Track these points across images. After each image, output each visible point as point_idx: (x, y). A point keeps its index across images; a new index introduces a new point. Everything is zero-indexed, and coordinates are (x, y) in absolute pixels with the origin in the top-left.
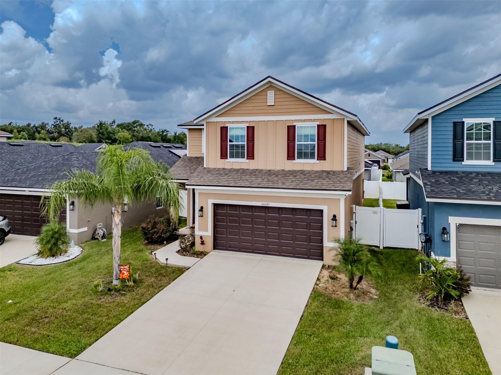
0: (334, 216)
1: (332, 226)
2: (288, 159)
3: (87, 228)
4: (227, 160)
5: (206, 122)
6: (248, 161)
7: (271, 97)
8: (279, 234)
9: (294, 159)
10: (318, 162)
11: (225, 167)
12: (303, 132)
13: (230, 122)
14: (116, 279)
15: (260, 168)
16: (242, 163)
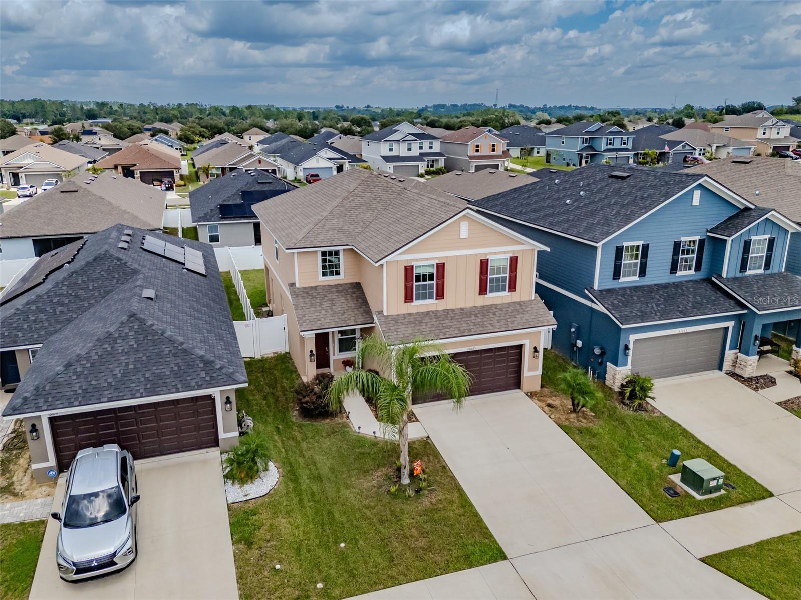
0: (535, 348)
1: (533, 358)
2: (480, 295)
4: (412, 304)
5: (387, 261)
6: (437, 301)
7: (464, 229)
9: (486, 294)
10: (509, 294)
11: (410, 312)
12: (496, 264)
13: (417, 260)
15: (450, 307)
16: (430, 304)
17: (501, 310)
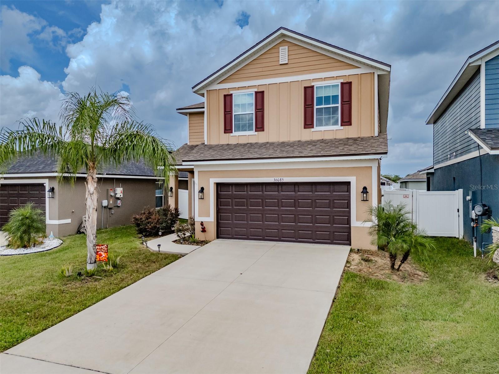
0: (365, 188)
1: (362, 200)
2: (305, 128)
3: (70, 219)
4: (231, 134)
5: (207, 90)
6: (256, 133)
7: (283, 55)
8: (295, 216)
9: (313, 127)
10: (342, 128)
11: (229, 143)
12: (323, 94)
13: (234, 89)
14: (90, 263)
15: (271, 141)
16: (249, 136)
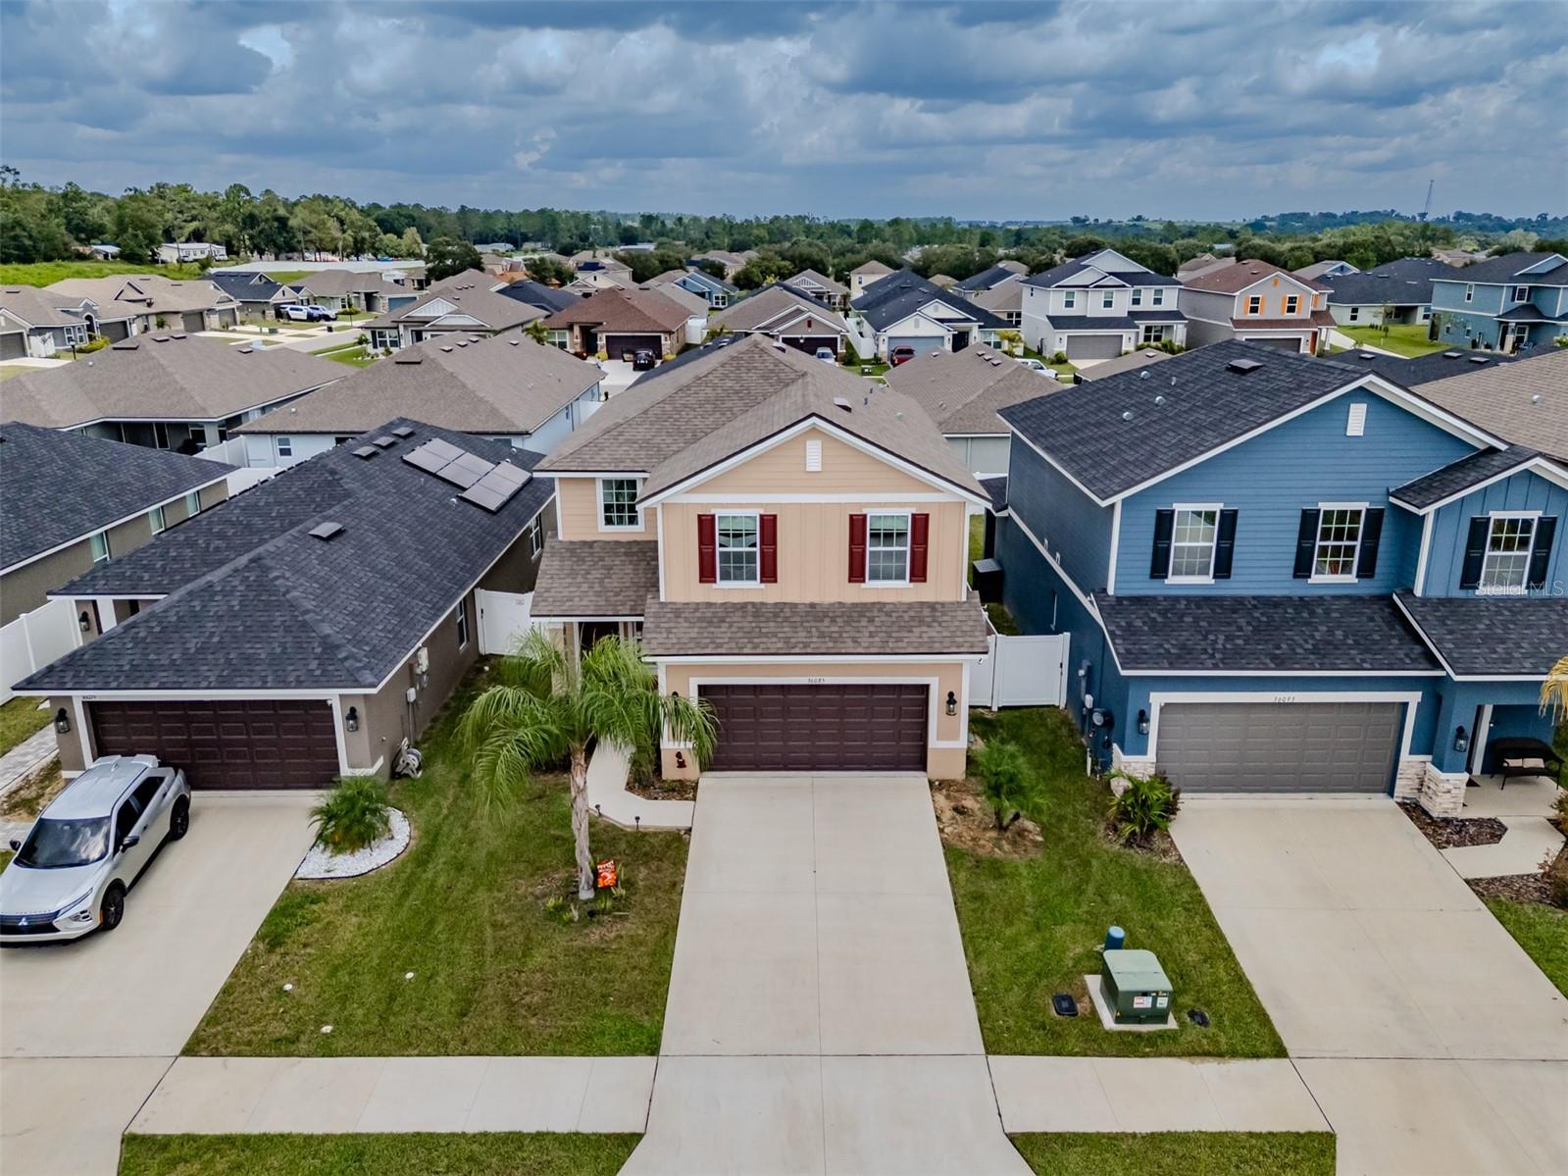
0: (951, 695)
1: (946, 714)
2: (850, 581)
3: (382, 757)
4: (714, 585)
5: (662, 503)
6: (763, 586)
7: (814, 455)
8: (839, 732)
9: (864, 581)
10: (912, 585)
11: (713, 601)
12: (882, 527)
13: (720, 506)
14: (588, 890)
15: (790, 600)
16: (749, 590)
17: (889, 614)
